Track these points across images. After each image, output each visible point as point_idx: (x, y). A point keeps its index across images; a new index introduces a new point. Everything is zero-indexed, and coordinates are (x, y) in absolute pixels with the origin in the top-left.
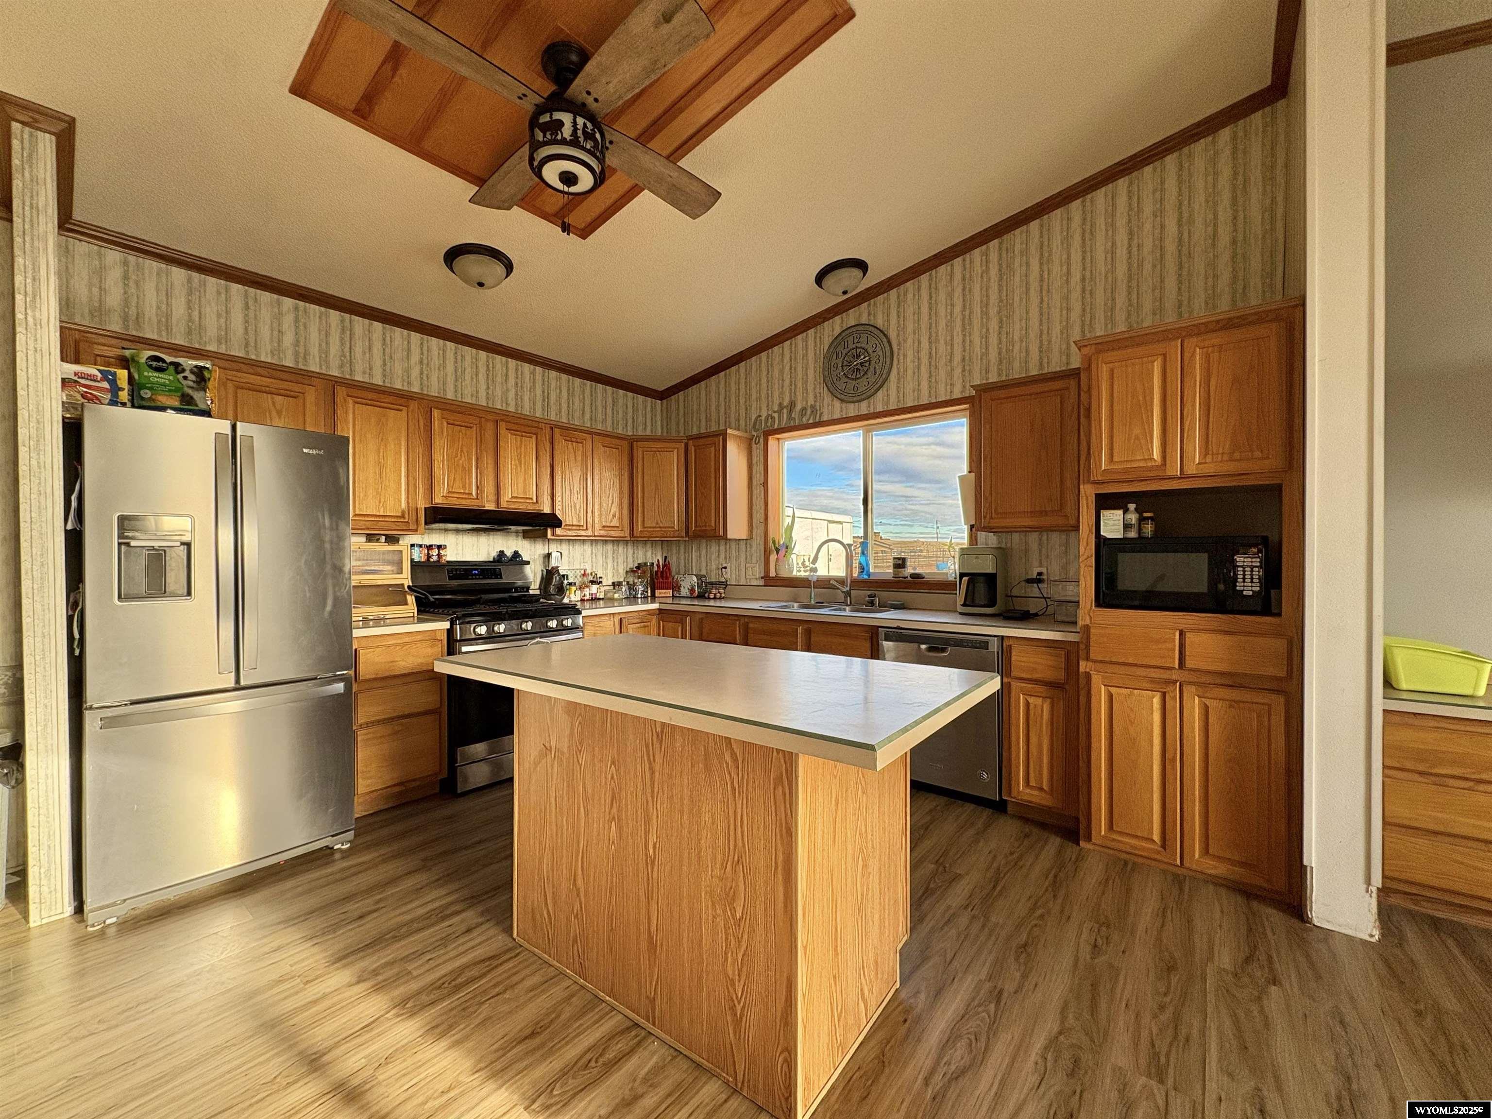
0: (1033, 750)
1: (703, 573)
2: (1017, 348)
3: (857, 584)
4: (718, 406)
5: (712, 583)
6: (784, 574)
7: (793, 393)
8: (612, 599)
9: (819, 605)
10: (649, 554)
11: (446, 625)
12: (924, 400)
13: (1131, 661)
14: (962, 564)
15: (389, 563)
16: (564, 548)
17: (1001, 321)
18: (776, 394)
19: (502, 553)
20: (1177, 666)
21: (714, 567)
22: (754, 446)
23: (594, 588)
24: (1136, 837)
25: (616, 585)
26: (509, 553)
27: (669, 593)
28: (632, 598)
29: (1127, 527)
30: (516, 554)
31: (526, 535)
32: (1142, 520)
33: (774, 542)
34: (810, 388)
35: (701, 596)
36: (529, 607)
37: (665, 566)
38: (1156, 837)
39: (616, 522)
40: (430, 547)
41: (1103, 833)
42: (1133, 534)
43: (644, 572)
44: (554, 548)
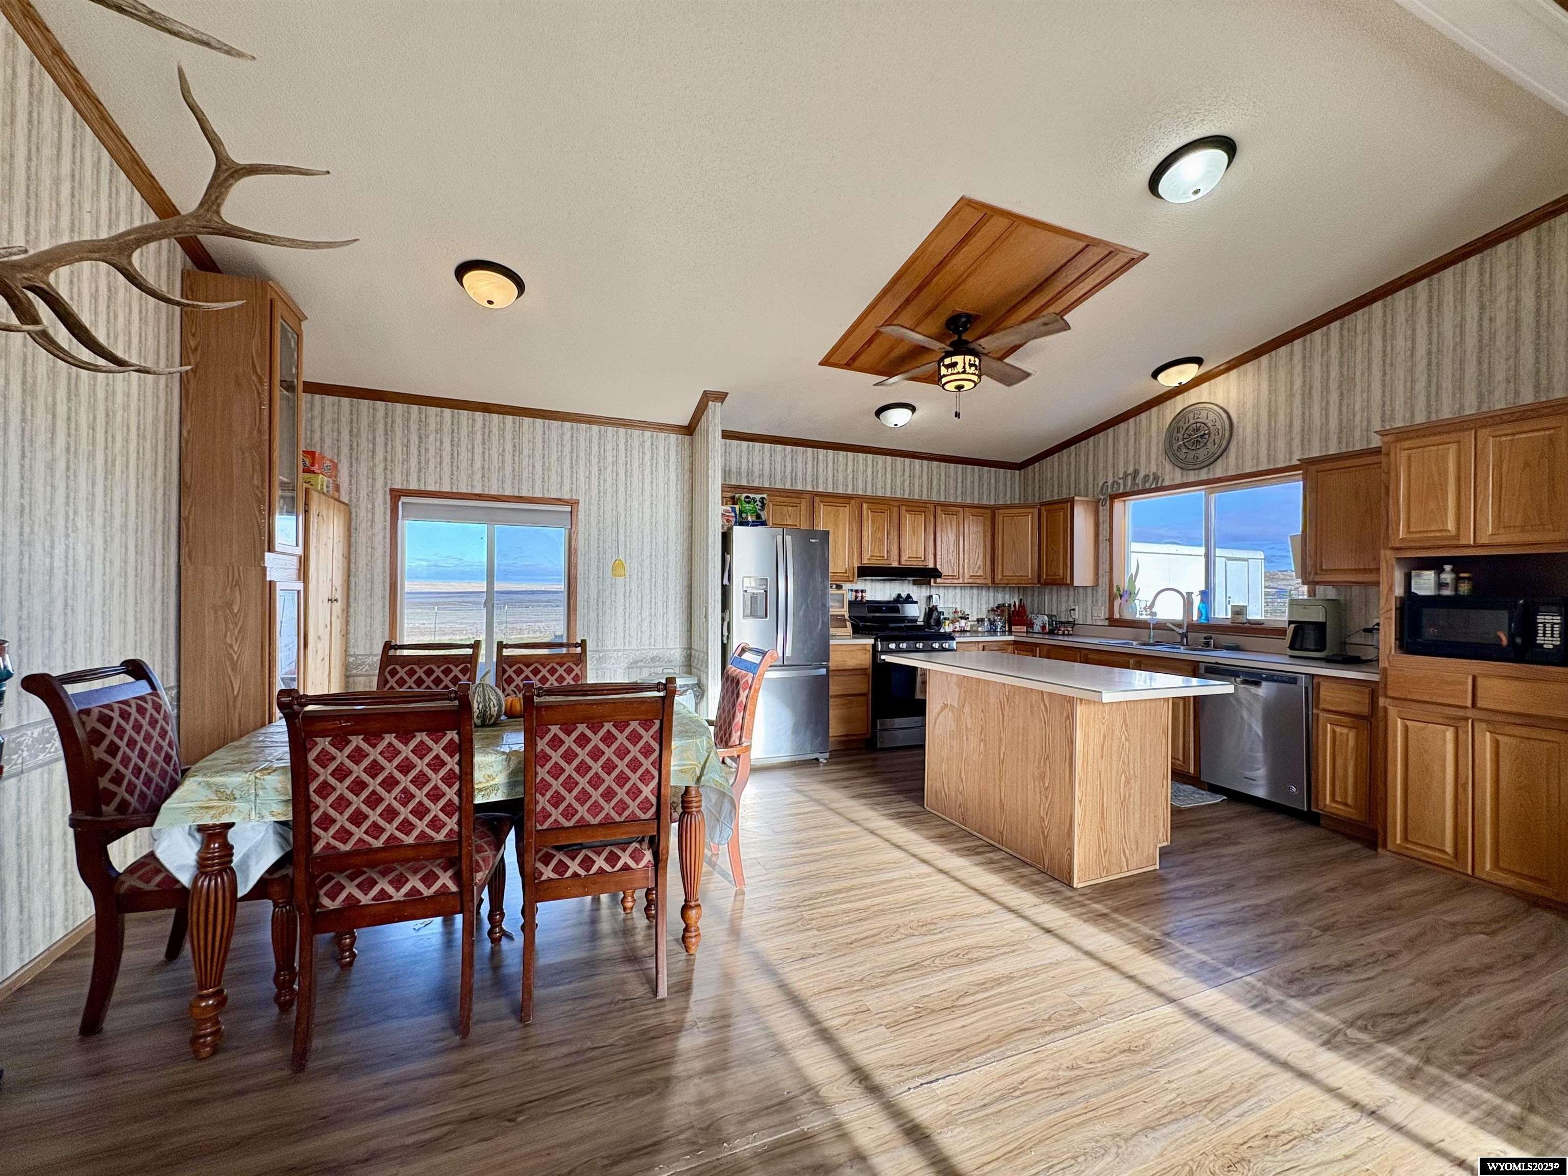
0: (1340, 772)
1: (1054, 613)
2: (1358, 418)
3: (1193, 627)
4: (1069, 475)
5: (1062, 622)
6: (1127, 616)
7: (1137, 462)
8: (977, 632)
9: (1157, 643)
10: (1007, 596)
11: (872, 641)
12: (1263, 467)
13: (1426, 698)
14: (1291, 613)
15: (838, 601)
16: (941, 592)
17: (1342, 395)
18: (1121, 464)
19: (899, 596)
20: (1469, 704)
21: (1063, 608)
22: (1101, 508)
23: (963, 622)
24: (1429, 848)
25: (980, 621)
26: (904, 595)
27: (1024, 629)
28: (993, 631)
29: (1440, 585)
30: (909, 596)
31: (915, 583)
32: (1458, 580)
33: (1118, 589)
34: (1154, 456)
35: (1051, 632)
36: (919, 633)
37: (1020, 606)
38: (1449, 848)
39: (980, 573)
40: (857, 591)
41: (1398, 842)
42: (1447, 592)
43: (1003, 611)
44: (934, 592)
